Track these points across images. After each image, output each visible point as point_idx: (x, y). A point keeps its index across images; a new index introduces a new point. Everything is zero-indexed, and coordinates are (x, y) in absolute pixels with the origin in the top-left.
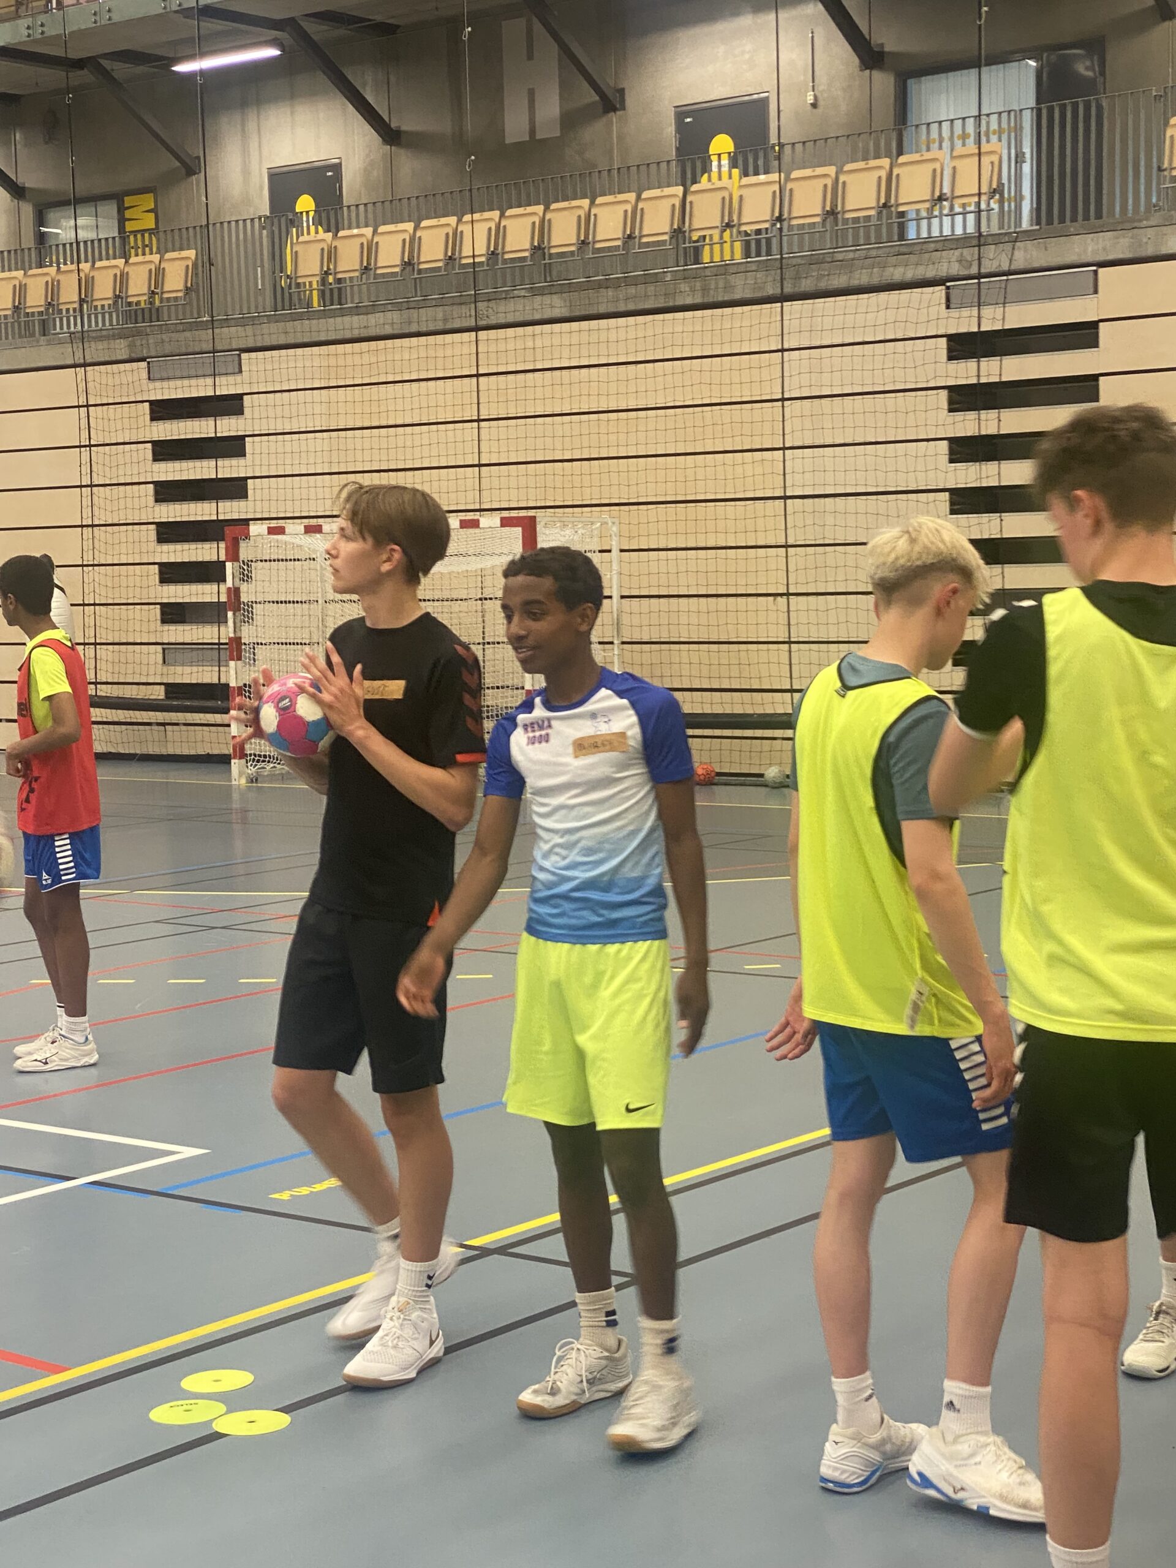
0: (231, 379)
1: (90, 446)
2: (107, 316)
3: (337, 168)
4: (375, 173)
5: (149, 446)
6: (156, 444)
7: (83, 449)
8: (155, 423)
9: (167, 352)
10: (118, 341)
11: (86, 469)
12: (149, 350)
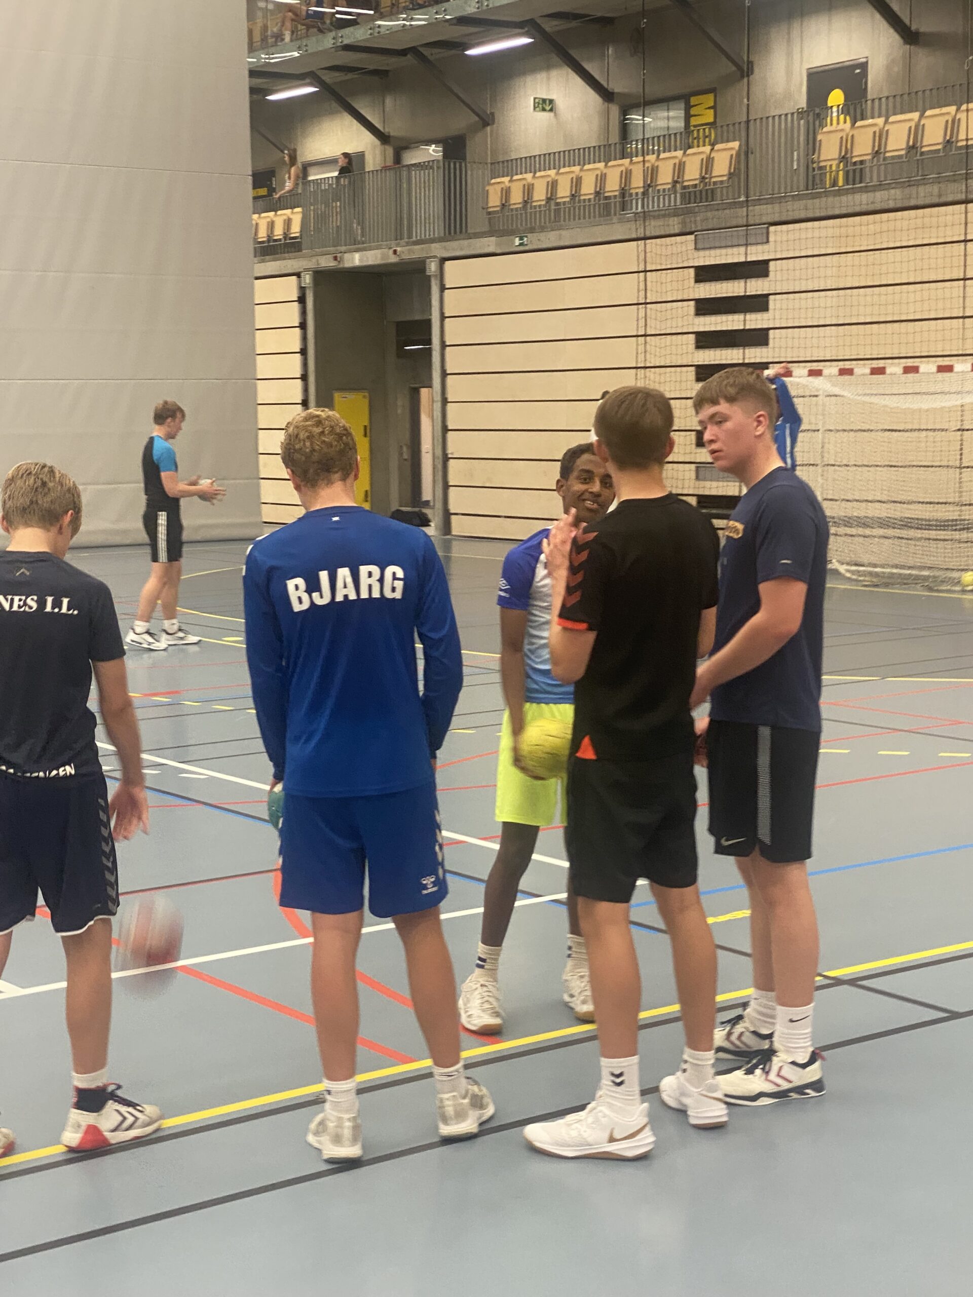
0: (760, 247)
1: (646, 303)
2: (667, 198)
3: (864, 66)
4: (896, 69)
5: (692, 303)
6: (698, 302)
7: (640, 306)
8: (697, 285)
9: (710, 227)
10: (672, 218)
11: (642, 323)
12: (696, 226)
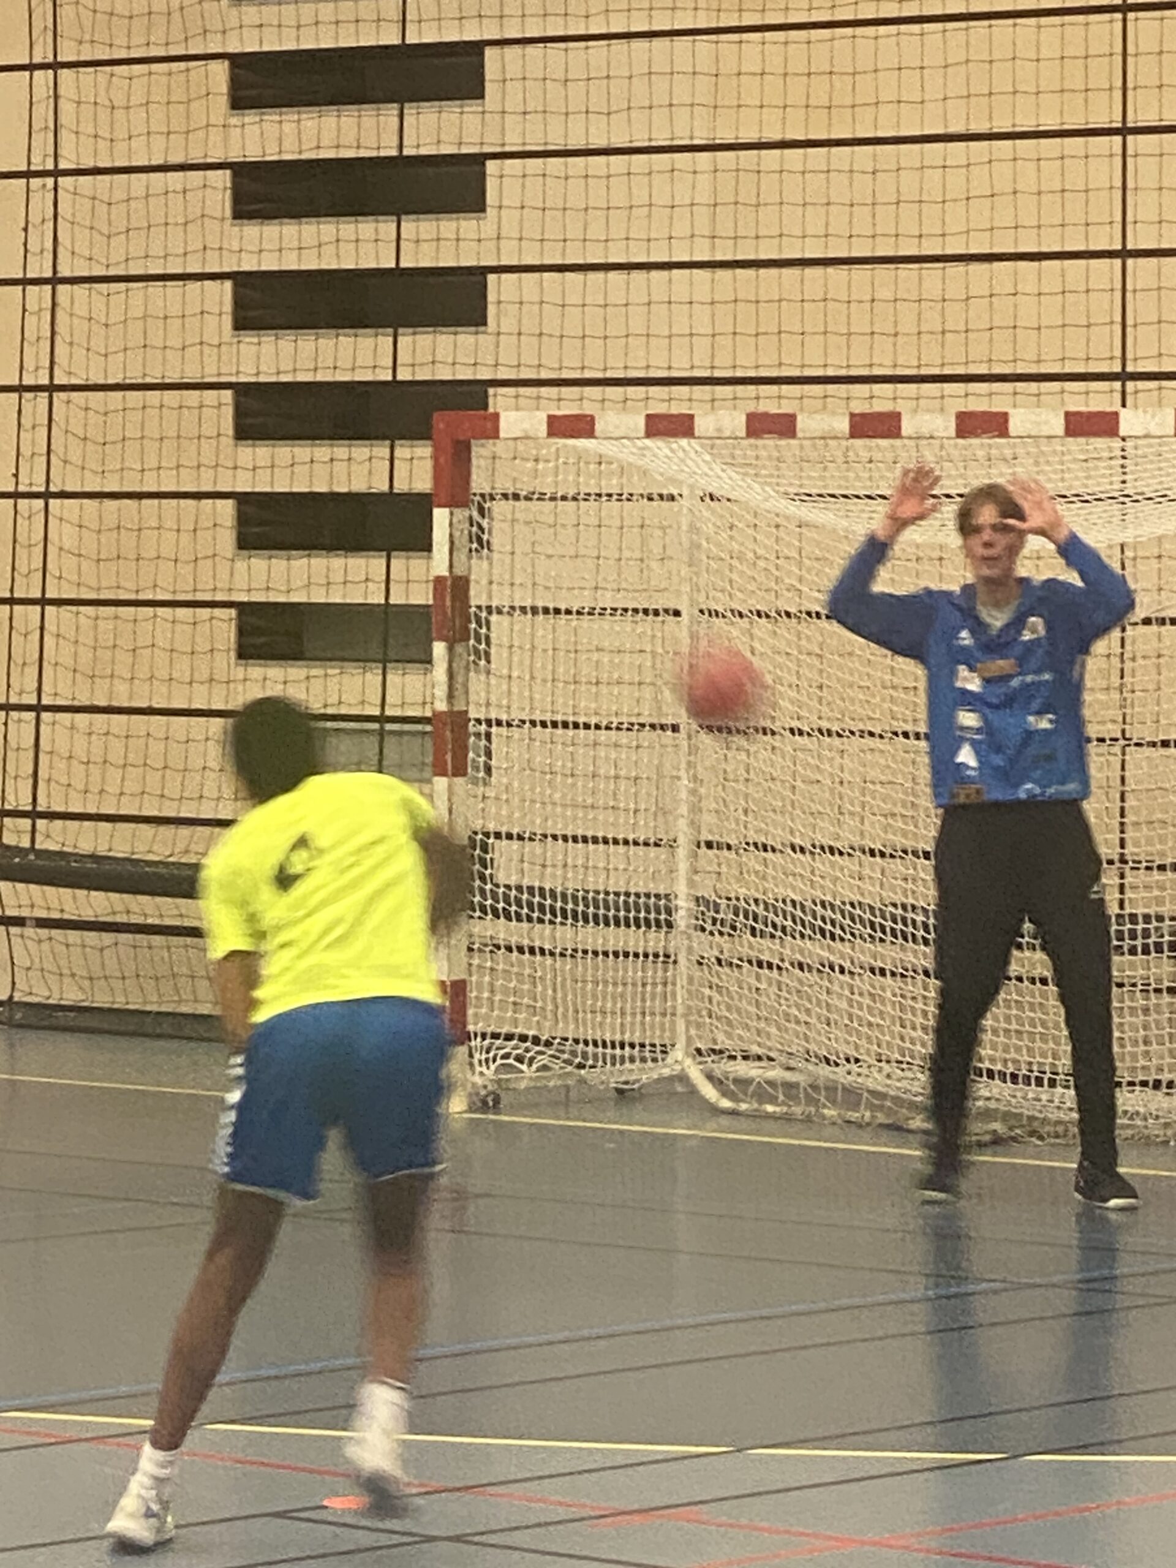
1: (57, 173)
5: (223, 176)
6: (243, 172)
8: (238, 117)
11: (41, 235)
